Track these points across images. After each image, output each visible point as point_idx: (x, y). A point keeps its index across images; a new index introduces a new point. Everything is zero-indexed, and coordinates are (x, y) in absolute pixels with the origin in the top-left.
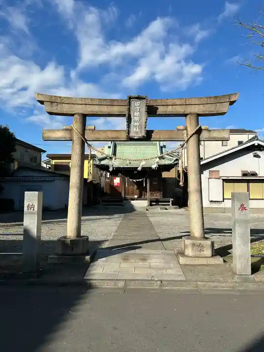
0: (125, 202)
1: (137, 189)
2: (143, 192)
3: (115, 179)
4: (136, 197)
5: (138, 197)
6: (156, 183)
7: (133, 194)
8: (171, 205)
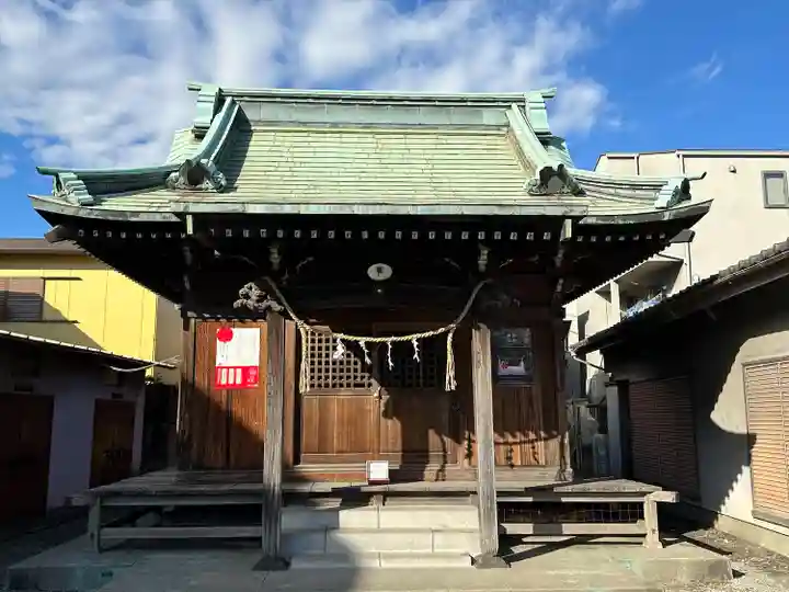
0: (291, 520)
1: (386, 415)
2: (433, 436)
3: (227, 336)
4: (379, 470)
5: (394, 476)
6: (520, 369)
7: (362, 450)
8: (653, 538)
